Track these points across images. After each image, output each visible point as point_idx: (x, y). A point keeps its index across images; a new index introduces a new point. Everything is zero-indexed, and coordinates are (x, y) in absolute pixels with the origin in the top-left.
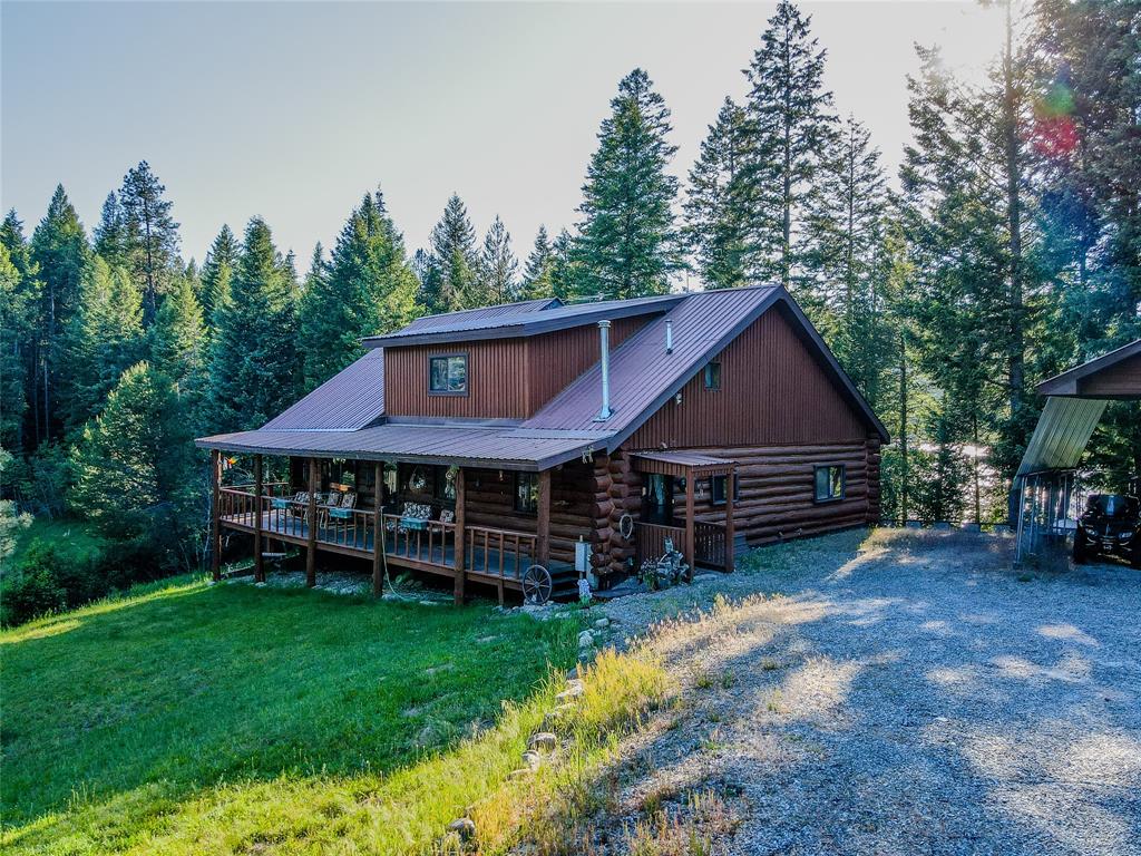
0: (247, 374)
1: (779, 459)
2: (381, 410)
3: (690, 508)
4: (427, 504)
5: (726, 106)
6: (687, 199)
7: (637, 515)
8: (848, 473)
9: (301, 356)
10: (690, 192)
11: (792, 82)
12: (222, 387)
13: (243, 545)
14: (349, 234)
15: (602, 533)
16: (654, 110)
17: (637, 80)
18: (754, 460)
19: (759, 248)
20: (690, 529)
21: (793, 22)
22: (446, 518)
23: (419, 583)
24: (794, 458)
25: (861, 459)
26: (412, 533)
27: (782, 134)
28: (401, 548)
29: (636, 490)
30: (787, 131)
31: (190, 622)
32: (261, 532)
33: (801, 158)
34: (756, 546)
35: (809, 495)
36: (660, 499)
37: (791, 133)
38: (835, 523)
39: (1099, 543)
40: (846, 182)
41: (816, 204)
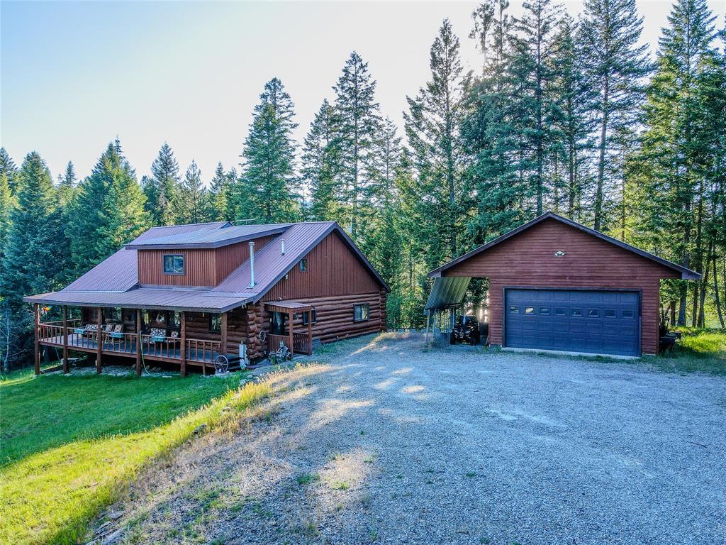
0: (33, 251)
1: (336, 302)
2: (136, 281)
3: (291, 327)
4: (164, 329)
5: (324, 104)
6: (303, 154)
7: (268, 331)
8: (371, 307)
9: (69, 241)
10: (305, 150)
11: (358, 96)
12: (15, 260)
13: (52, 354)
14: (99, 167)
15: (251, 340)
16: (285, 102)
17: (274, 85)
18: (323, 303)
19: (341, 183)
20: (291, 337)
21: (358, 65)
22: (174, 335)
23: (160, 369)
24: (344, 301)
25: (378, 300)
26: (158, 343)
27: (353, 123)
28: (152, 351)
29: (267, 319)
30: (356, 121)
31: (33, 395)
32: (67, 347)
33: (362, 138)
34: (326, 343)
35: (352, 318)
36: (279, 323)
37: (358, 122)
38: (366, 331)
39: (459, 336)
40: (385, 151)
41: (370, 162)
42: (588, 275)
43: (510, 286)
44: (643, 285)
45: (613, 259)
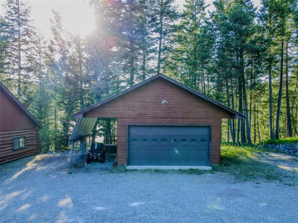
8: (27, 139)
11: (20, 13)
24: (4, 136)
25: (33, 134)
27: (17, 29)
30: (19, 28)
33: (23, 38)
38: (23, 155)
39: (93, 158)
40: (38, 47)
41: (29, 53)
42: (182, 116)
43: (132, 124)
44: (212, 122)
45: (196, 106)
